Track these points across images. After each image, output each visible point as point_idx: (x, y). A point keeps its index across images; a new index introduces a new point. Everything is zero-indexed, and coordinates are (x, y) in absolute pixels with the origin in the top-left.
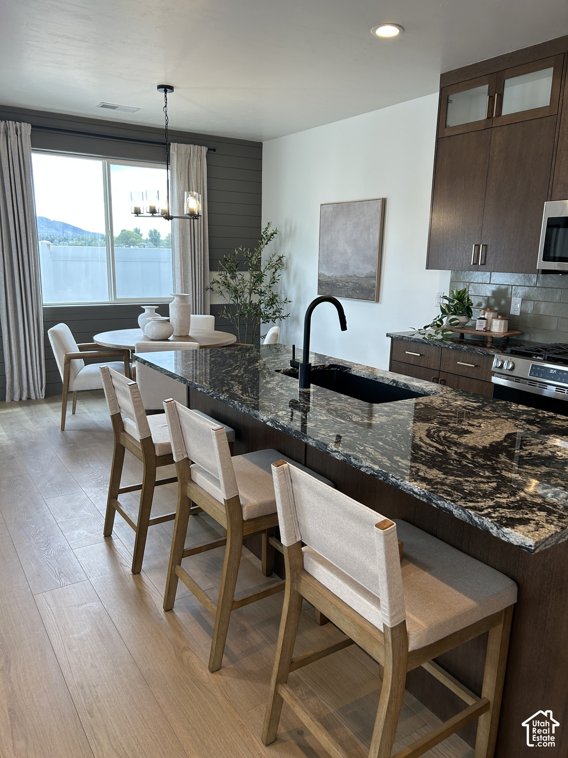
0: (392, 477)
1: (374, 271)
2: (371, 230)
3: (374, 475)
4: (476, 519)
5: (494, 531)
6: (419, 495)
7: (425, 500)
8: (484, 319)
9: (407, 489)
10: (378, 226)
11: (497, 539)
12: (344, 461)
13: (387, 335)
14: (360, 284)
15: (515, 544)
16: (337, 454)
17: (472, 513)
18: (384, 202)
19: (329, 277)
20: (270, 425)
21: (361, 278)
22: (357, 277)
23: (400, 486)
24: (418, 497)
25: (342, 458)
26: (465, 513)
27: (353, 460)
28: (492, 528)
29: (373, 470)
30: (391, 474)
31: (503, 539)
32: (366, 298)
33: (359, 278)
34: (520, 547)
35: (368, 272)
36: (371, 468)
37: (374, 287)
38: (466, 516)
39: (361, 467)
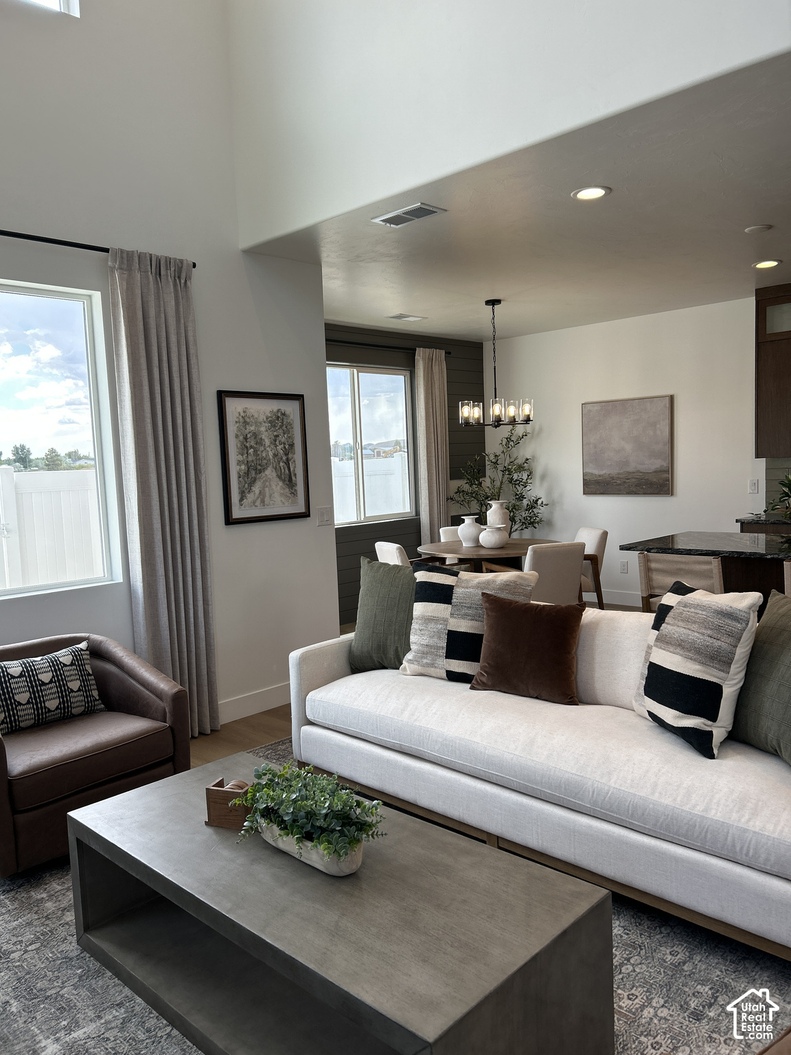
1: (665, 465)
2: (658, 426)
10: (667, 422)
14: (647, 480)
18: (672, 398)
19: (600, 476)
21: (648, 473)
22: (641, 473)
32: (656, 492)
33: (644, 473)
35: (658, 466)
37: (668, 480)
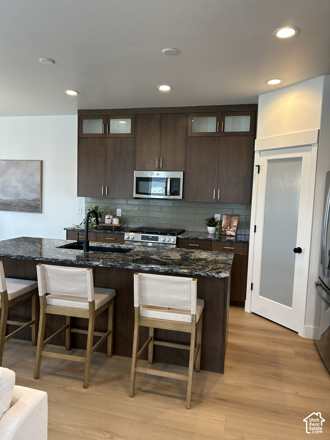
0: (175, 270)
1: (38, 197)
3: (166, 272)
4: (210, 274)
5: (216, 276)
6: (187, 273)
7: (190, 274)
8: (109, 218)
9: (182, 272)
10: (39, 174)
11: (218, 278)
12: (150, 270)
13: (64, 229)
14: (29, 204)
15: (223, 277)
16: (146, 268)
17: (208, 273)
18: (42, 162)
19: (5, 200)
20: (102, 266)
21: (29, 200)
22: (26, 200)
23: (178, 272)
24: (187, 274)
25: (149, 269)
26: (205, 273)
27: (155, 269)
28: (215, 275)
29: (166, 270)
30: (174, 269)
31: (219, 277)
32: (33, 211)
33: (28, 200)
34: (225, 278)
35: (34, 197)
36: (164, 269)
37: (39, 205)
38: (206, 274)
39: (159, 270)
